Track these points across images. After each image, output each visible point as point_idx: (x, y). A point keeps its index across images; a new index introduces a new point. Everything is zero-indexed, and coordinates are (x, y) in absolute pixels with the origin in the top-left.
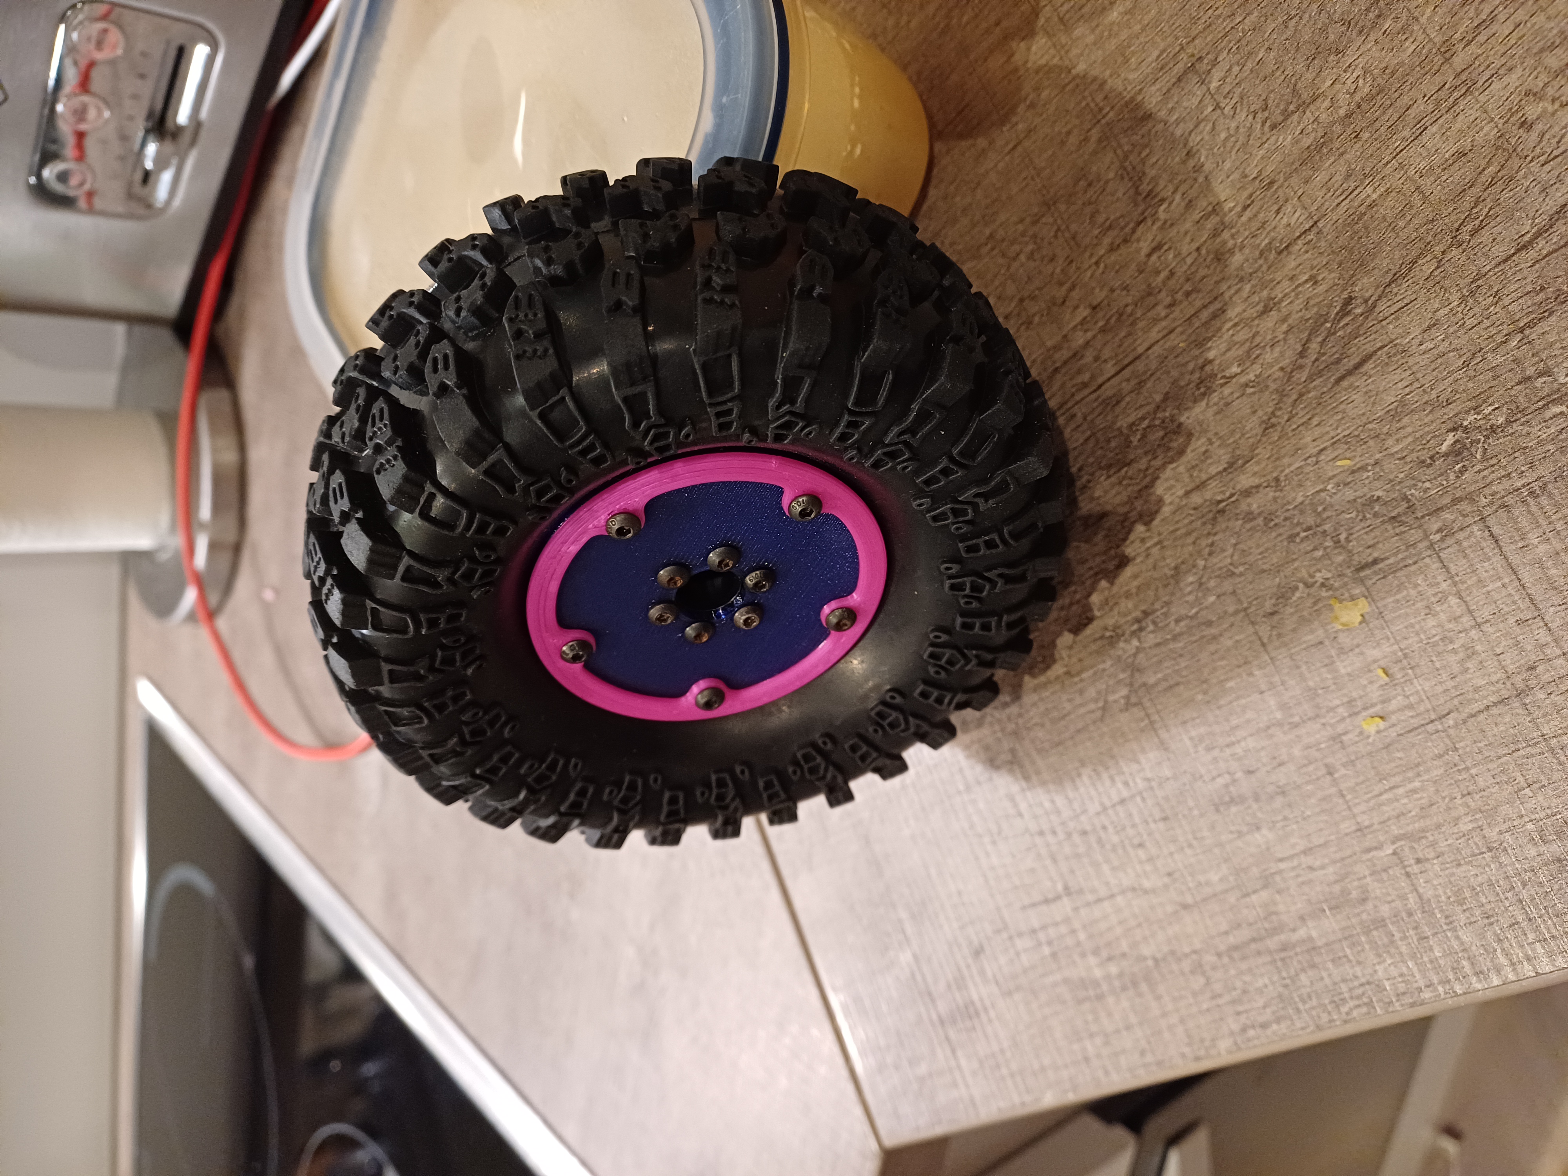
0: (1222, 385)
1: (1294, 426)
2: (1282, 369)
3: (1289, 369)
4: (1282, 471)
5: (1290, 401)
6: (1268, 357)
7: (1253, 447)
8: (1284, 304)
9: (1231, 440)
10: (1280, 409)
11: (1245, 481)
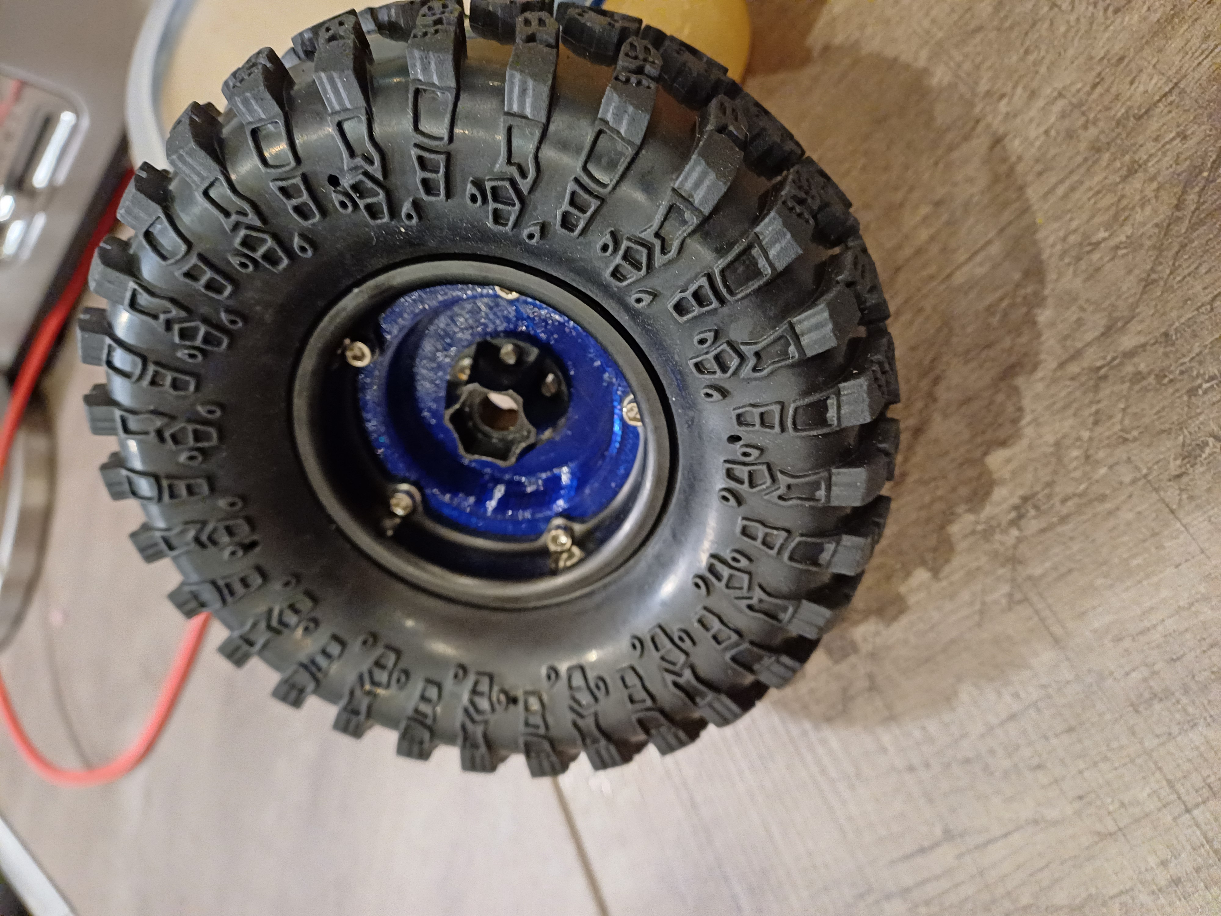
0: (1089, 252)
1: (1179, 278)
2: (1157, 225)
3: (1165, 224)
4: (1171, 325)
5: (1171, 254)
6: (1139, 217)
7: (1133, 307)
8: (1150, 164)
9: (1107, 303)
10: (1161, 263)
11: (1128, 342)
